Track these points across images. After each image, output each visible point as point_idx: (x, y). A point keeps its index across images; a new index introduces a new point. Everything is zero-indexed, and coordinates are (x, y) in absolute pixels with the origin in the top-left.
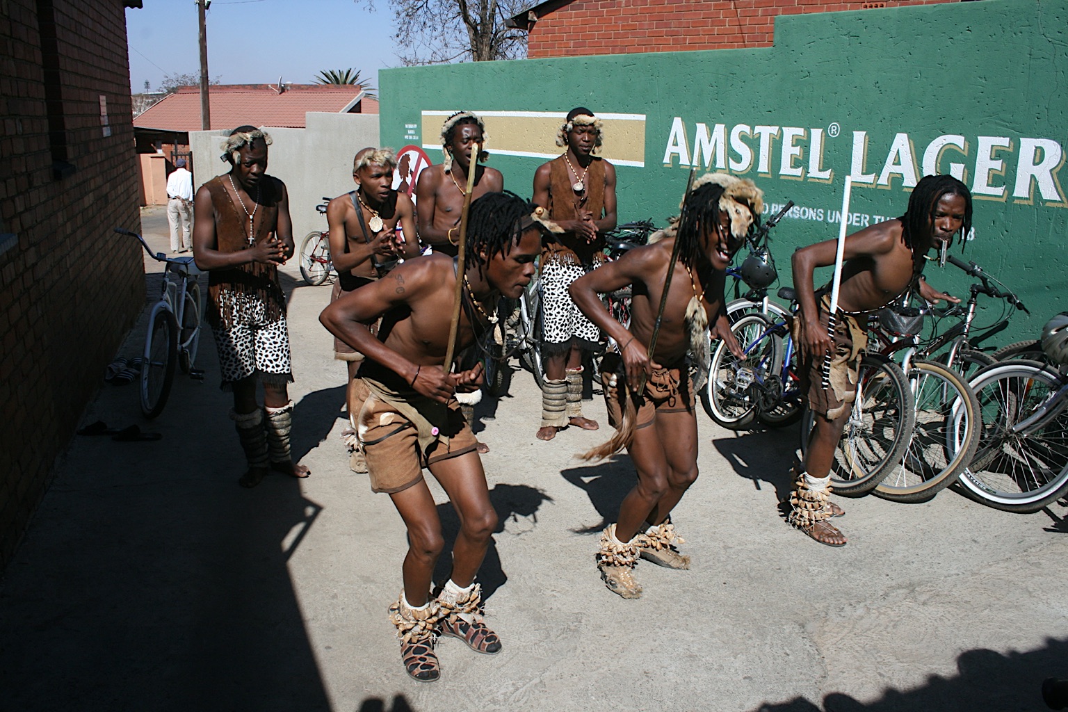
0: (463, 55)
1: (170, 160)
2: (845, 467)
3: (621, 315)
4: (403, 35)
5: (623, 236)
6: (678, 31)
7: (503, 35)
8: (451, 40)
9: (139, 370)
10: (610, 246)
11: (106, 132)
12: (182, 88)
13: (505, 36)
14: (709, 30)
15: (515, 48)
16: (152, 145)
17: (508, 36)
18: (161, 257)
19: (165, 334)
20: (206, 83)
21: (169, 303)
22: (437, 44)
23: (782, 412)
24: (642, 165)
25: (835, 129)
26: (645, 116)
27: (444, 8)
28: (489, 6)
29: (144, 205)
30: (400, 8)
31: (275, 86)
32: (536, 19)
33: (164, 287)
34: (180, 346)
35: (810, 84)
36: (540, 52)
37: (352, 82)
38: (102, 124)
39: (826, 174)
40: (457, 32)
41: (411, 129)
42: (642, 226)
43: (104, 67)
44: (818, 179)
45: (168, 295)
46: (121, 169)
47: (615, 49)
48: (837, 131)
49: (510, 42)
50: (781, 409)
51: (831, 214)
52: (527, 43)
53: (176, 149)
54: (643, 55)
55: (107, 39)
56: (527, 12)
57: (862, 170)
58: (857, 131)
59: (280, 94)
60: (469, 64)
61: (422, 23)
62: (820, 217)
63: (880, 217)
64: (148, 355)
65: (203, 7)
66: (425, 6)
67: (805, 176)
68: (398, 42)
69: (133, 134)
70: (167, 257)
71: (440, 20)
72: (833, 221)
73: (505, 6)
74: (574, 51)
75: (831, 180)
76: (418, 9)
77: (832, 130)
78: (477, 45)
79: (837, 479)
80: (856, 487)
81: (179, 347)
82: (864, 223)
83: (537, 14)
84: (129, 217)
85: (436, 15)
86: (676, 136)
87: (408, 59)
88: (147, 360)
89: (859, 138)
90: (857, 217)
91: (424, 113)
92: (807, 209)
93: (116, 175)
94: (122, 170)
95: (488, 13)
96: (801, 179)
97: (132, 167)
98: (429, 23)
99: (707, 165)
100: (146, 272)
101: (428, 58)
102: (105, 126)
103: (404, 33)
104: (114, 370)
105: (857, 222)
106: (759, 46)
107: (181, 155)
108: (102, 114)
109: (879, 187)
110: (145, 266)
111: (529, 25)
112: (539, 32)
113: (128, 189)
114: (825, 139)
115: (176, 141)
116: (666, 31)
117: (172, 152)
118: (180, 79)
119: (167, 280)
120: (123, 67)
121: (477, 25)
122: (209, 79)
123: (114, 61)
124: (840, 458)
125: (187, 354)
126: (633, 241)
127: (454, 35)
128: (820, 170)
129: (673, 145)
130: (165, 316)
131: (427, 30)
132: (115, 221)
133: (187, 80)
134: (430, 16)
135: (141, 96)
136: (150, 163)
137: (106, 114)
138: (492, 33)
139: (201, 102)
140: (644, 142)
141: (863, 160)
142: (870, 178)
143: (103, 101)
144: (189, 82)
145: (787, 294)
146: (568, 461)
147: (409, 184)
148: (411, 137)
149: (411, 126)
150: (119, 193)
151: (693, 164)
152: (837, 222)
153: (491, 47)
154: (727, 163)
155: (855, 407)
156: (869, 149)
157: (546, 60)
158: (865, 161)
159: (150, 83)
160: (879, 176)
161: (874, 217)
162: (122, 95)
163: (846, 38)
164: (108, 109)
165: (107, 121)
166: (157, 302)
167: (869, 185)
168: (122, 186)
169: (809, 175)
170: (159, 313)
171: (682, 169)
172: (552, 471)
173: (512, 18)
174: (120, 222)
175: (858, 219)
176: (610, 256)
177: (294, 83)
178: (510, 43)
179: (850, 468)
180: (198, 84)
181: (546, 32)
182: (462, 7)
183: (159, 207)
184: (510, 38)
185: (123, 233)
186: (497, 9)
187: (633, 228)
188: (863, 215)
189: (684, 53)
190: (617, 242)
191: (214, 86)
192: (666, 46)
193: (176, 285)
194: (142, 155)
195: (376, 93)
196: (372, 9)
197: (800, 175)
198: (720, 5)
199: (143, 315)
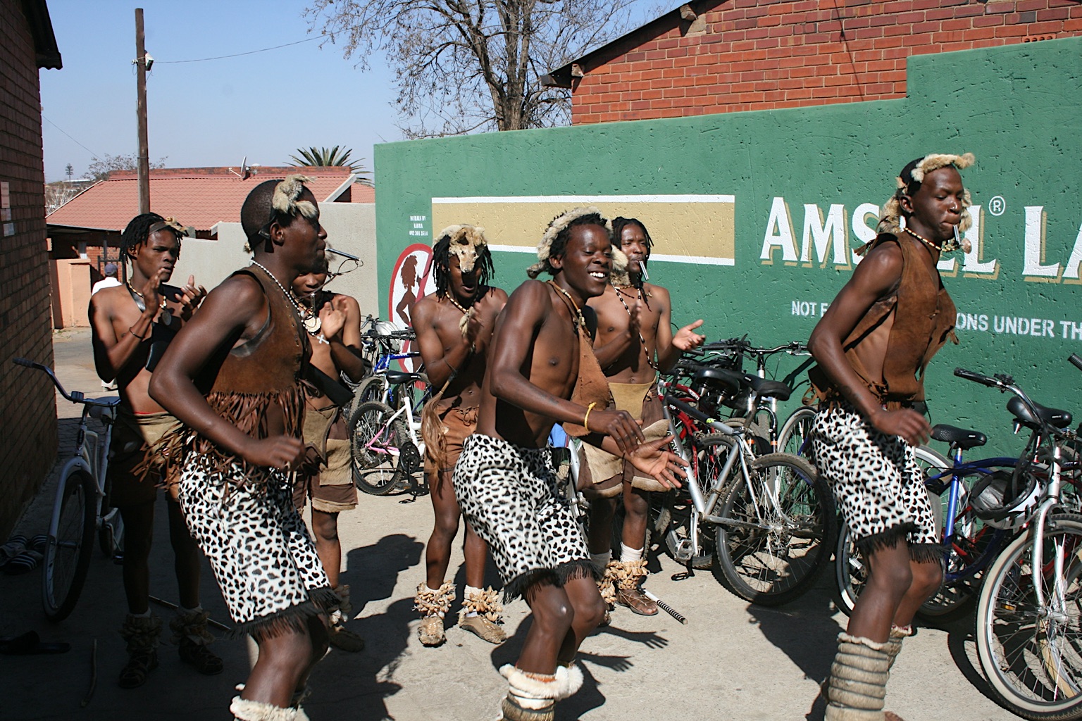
0: (485, 125)
1: (96, 268)
2: (1044, 681)
3: (710, 469)
4: (406, 101)
5: (709, 360)
6: (772, 83)
7: (537, 98)
8: (469, 105)
9: (42, 552)
10: (692, 374)
11: (8, 230)
12: (115, 173)
13: (540, 98)
14: (814, 81)
15: (553, 115)
16: (73, 248)
17: (545, 98)
18: (76, 397)
19: (80, 502)
20: (145, 166)
21: (86, 460)
22: (452, 110)
23: (943, 601)
24: (730, 262)
25: (998, 205)
26: (733, 196)
27: (459, 64)
28: (518, 61)
29: (60, 326)
30: (401, 66)
31: (237, 169)
32: (582, 75)
33: (80, 438)
34: (101, 520)
35: (960, 145)
36: (588, 117)
37: (339, 164)
38: (3, 219)
39: (990, 267)
40: (477, 94)
41: (418, 222)
42: (735, 346)
43: (7, 145)
44: (978, 273)
45: (85, 449)
46: (28, 279)
47: (688, 109)
48: (1002, 207)
49: (547, 106)
50: (942, 597)
51: (999, 321)
52: (569, 107)
53: (105, 253)
54: (727, 115)
55: (13, 108)
56: (570, 66)
57: (1041, 259)
58: (1030, 206)
59: (244, 179)
60: (494, 135)
61: (431, 85)
62: (983, 326)
63: (1069, 323)
64: (54, 533)
65: (143, 67)
66: (434, 61)
67: (960, 270)
68: (400, 109)
69: (45, 233)
70: (86, 396)
71: (454, 80)
72: (1001, 330)
73: (540, 60)
74: (634, 114)
75: (996, 274)
76: (425, 66)
77: (995, 206)
78: (503, 111)
79: (1034, 698)
80: (1065, 711)
81: (99, 520)
82: (1047, 332)
83: (583, 67)
84: (36, 343)
85: (448, 74)
86: (776, 223)
87: (413, 131)
88: (53, 538)
89: (1034, 216)
90: (1036, 324)
91: (435, 200)
92: (963, 316)
93: (19, 287)
94: (28, 281)
95: (517, 70)
96: (954, 275)
97: (43, 276)
98: (439, 84)
99: (821, 260)
100: (59, 418)
101: (439, 130)
102: (6, 222)
103: (407, 98)
104: (8, 554)
105: (1036, 330)
106: (882, 98)
107: (112, 261)
108: (3, 206)
109: (1066, 282)
110: (58, 409)
111: (573, 81)
112: (586, 90)
113: (36, 306)
114: (985, 219)
115: (105, 242)
116: (757, 84)
117: (99, 257)
118: (112, 162)
119: (85, 428)
120: (34, 144)
121: (504, 85)
122: (150, 161)
123: (21, 136)
124: (1036, 667)
125: (110, 529)
126: (723, 367)
127: (473, 99)
128: (980, 262)
129: (774, 234)
130: (81, 479)
131: (438, 94)
132: (17, 349)
133: (121, 163)
134: (441, 75)
135: (61, 185)
136: (70, 272)
137: (8, 206)
138: (523, 95)
139: (139, 191)
140: (733, 232)
141: (1041, 245)
142: (1052, 270)
143: (5, 188)
144: (125, 166)
145: (943, 434)
146: (643, 677)
147: (416, 296)
148: (417, 233)
149: (417, 218)
150: (24, 310)
151: (802, 260)
152: (1007, 331)
153: (522, 114)
154: (848, 257)
155: (1054, 593)
156: (1048, 231)
157: (597, 126)
158: (1044, 246)
159: (73, 168)
160: (1065, 266)
161: (1061, 322)
162: (33, 181)
163: (1008, 81)
164: (11, 200)
165: (10, 215)
166: (72, 458)
167: (1051, 280)
168: (28, 301)
169: (964, 269)
170: (71, 475)
171: (788, 266)
172: (620, 692)
173: (550, 74)
174: (23, 350)
175: (1039, 327)
176: (691, 388)
177: (263, 165)
178: (546, 108)
179: (1054, 684)
180: (136, 169)
181: (596, 92)
182: (483, 62)
183: (81, 330)
184: (547, 101)
185: (27, 366)
186: (529, 63)
187: (722, 349)
188: (1045, 321)
189: (784, 111)
190: (701, 368)
191: (158, 170)
192: (758, 103)
193: (96, 435)
194: (59, 262)
195: (371, 177)
196: (366, 66)
197: (952, 269)
198: (828, 47)
199: (52, 475)
